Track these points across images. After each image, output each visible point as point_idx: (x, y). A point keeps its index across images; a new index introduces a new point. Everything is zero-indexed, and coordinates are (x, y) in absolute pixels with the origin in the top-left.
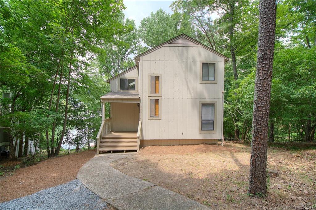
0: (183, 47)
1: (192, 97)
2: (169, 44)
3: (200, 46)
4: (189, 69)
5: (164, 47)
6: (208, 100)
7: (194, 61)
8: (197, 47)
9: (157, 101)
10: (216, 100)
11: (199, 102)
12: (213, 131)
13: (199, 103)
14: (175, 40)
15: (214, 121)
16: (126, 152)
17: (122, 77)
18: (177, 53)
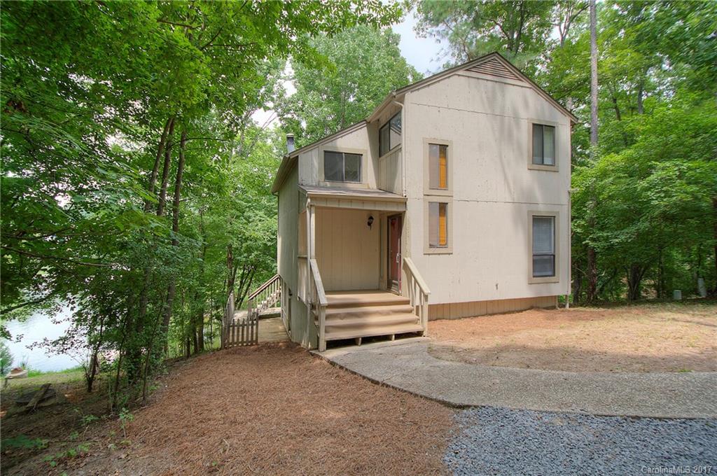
0: (495, 83)
1: (514, 200)
2: (467, 70)
3: (528, 85)
4: (506, 135)
5: (457, 76)
6: (543, 209)
7: (516, 118)
8: (522, 87)
9: (443, 208)
10: (556, 209)
11: (528, 211)
12: (552, 279)
13: (528, 215)
14: (479, 64)
15: (554, 256)
16: (395, 339)
17: (329, 146)
18: (484, 95)
